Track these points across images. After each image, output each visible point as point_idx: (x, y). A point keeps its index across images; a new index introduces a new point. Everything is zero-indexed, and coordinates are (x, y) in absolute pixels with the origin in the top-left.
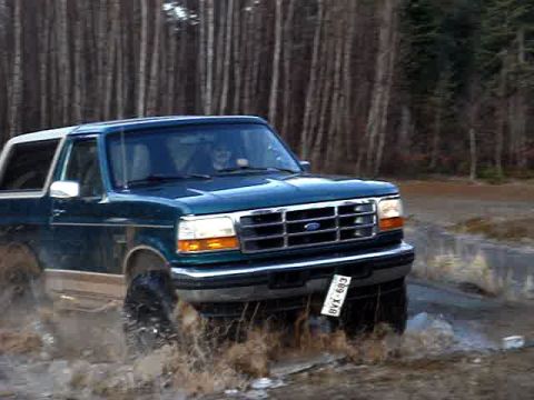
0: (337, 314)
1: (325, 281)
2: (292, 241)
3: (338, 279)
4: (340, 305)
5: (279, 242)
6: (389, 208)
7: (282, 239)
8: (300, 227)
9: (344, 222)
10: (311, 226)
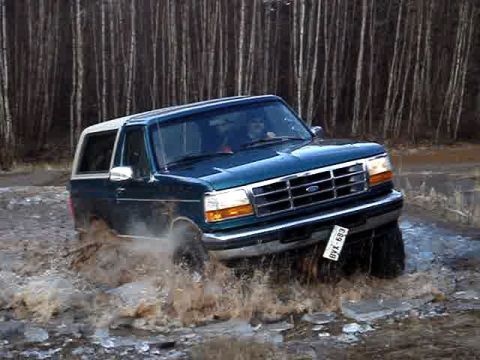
0: (336, 259)
1: (326, 232)
2: (297, 202)
3: (337, 229)
4: (339, 251)
5: (287, 204)
6: (377, 165)
7: (288, 202)
8: (303, 190)
9: (338, 182)
10: (311, 188)
